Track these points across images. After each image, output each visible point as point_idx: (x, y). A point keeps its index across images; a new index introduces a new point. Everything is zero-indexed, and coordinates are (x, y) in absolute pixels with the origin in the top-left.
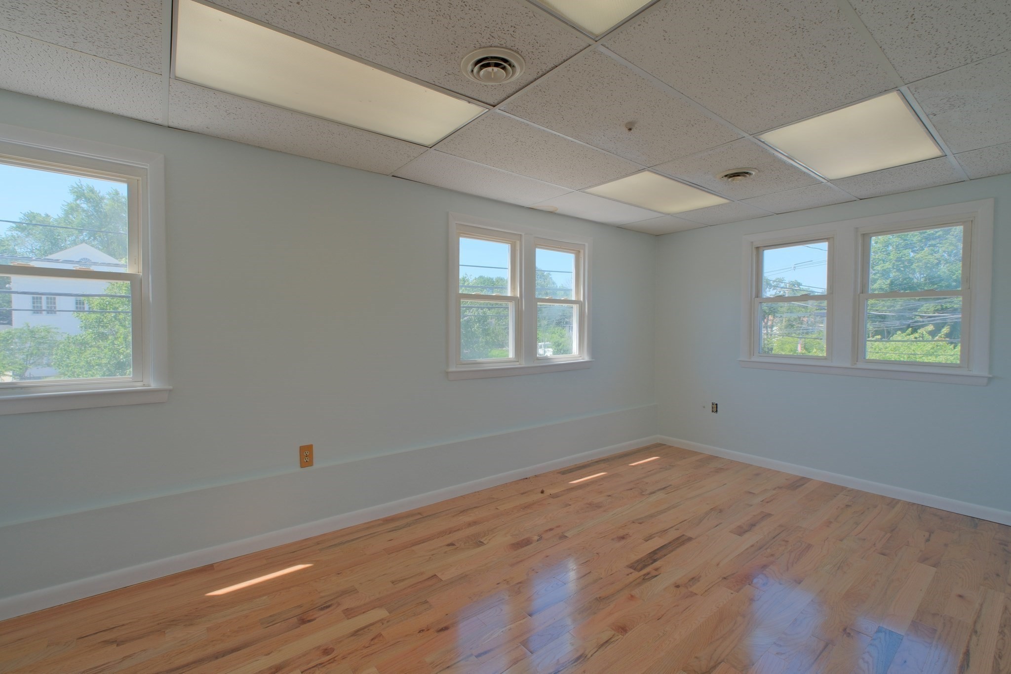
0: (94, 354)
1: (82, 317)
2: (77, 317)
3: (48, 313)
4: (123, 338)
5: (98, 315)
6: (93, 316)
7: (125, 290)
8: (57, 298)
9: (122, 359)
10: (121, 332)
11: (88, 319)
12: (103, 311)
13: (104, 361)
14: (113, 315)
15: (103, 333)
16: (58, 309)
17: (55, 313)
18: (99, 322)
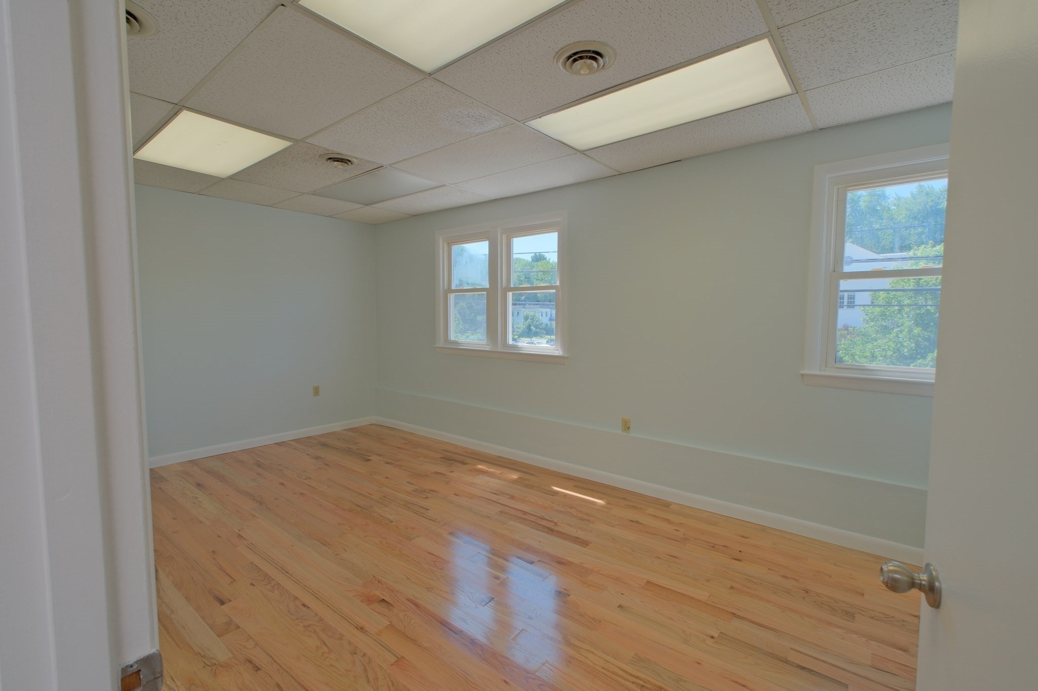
0: (880, 346)
1: (868, 310)
2: (863, 310)
3: (848, 308)
4: (907, 332)
5: (882, 309)
6: (878, 310)
7: (914, 282)
8: (856, 293)
9: (906, 352)
10: (906, 325)
11: (873, 313)
12: (888, 304)
13: (889, 353)
14: (896, 308)
15: (885, 326)
16: (856, 304)
17: (854, 307)
18: (883, 315)
